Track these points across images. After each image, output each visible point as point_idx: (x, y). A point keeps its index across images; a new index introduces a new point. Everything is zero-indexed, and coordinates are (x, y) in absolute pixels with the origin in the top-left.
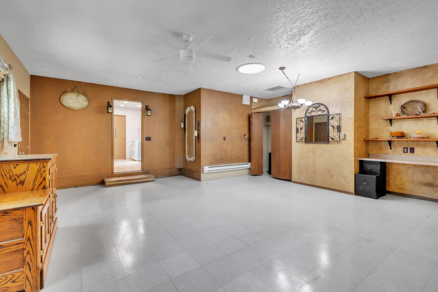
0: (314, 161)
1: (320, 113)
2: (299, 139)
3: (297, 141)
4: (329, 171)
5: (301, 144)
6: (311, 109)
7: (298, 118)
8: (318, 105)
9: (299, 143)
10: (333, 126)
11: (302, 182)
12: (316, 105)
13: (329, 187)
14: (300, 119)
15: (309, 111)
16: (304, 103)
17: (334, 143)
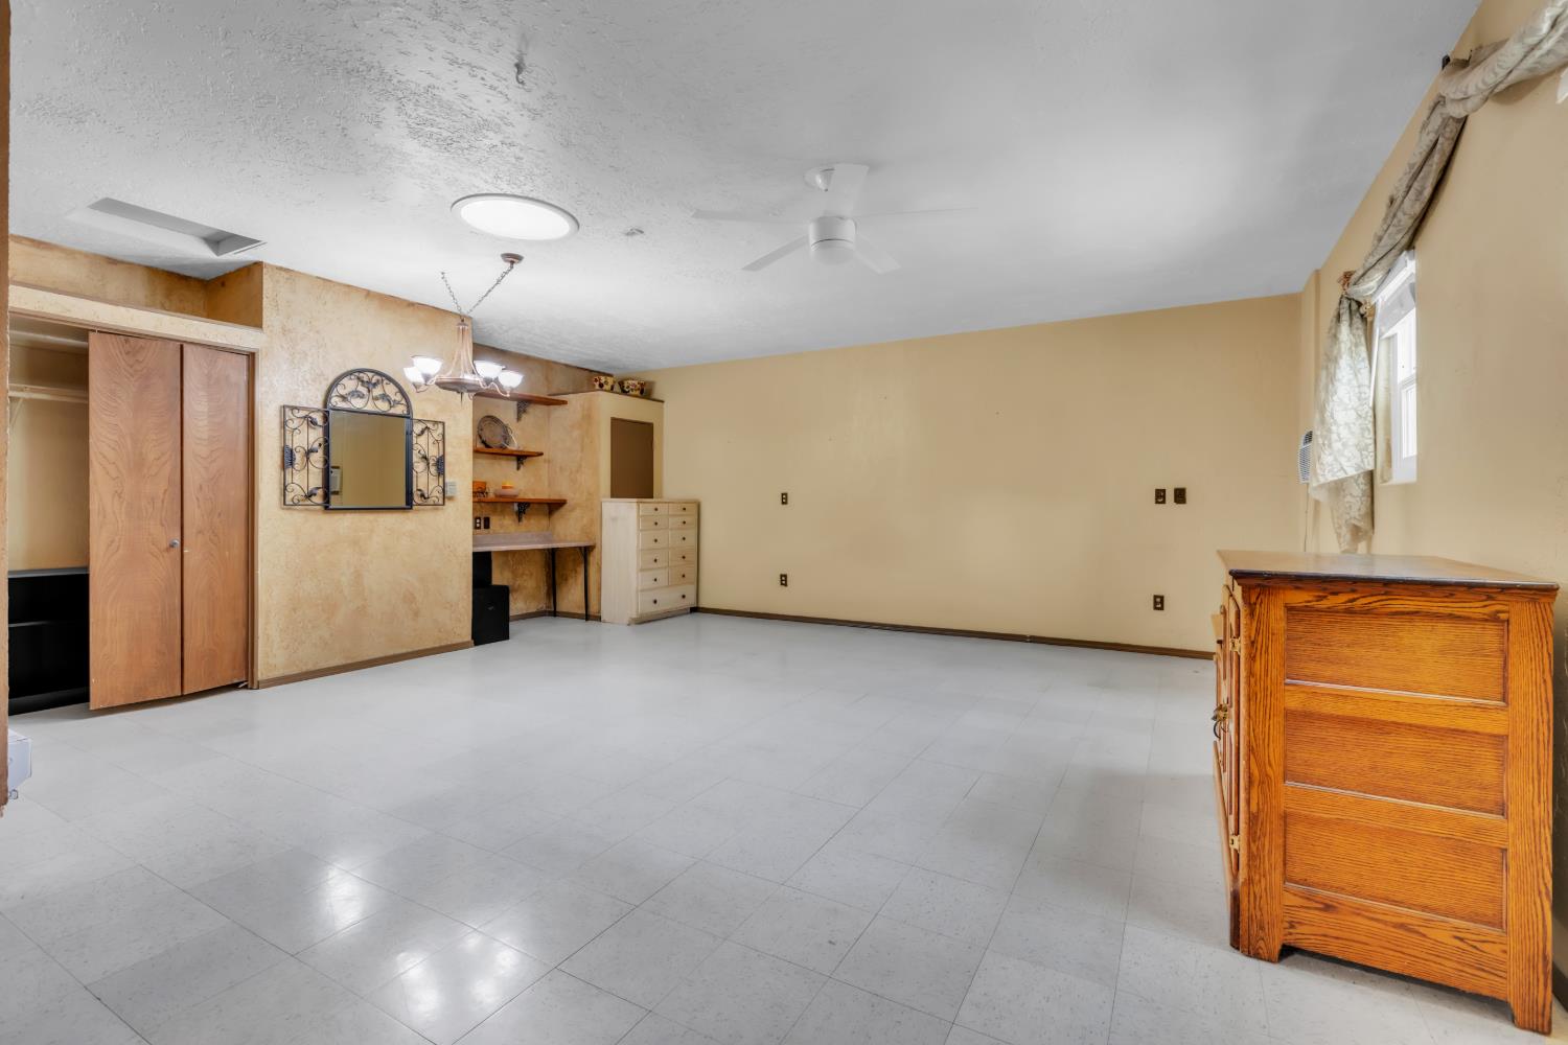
0: (358, 576)
1: (383, 406)
2: (295, 492)
3: (288, 502)
4: (409, 598)
5: (302, 515)
6: (350, 384)
7: (293, 408)
8: (379, 378)
9: (295, 513)
10: (425, 458)
11: (311, 667)
12: (370, 375)
13: (410, 650)
14: (303, 413)
15: (340, 390)
16: (497, 379)
17: (423, 510)
